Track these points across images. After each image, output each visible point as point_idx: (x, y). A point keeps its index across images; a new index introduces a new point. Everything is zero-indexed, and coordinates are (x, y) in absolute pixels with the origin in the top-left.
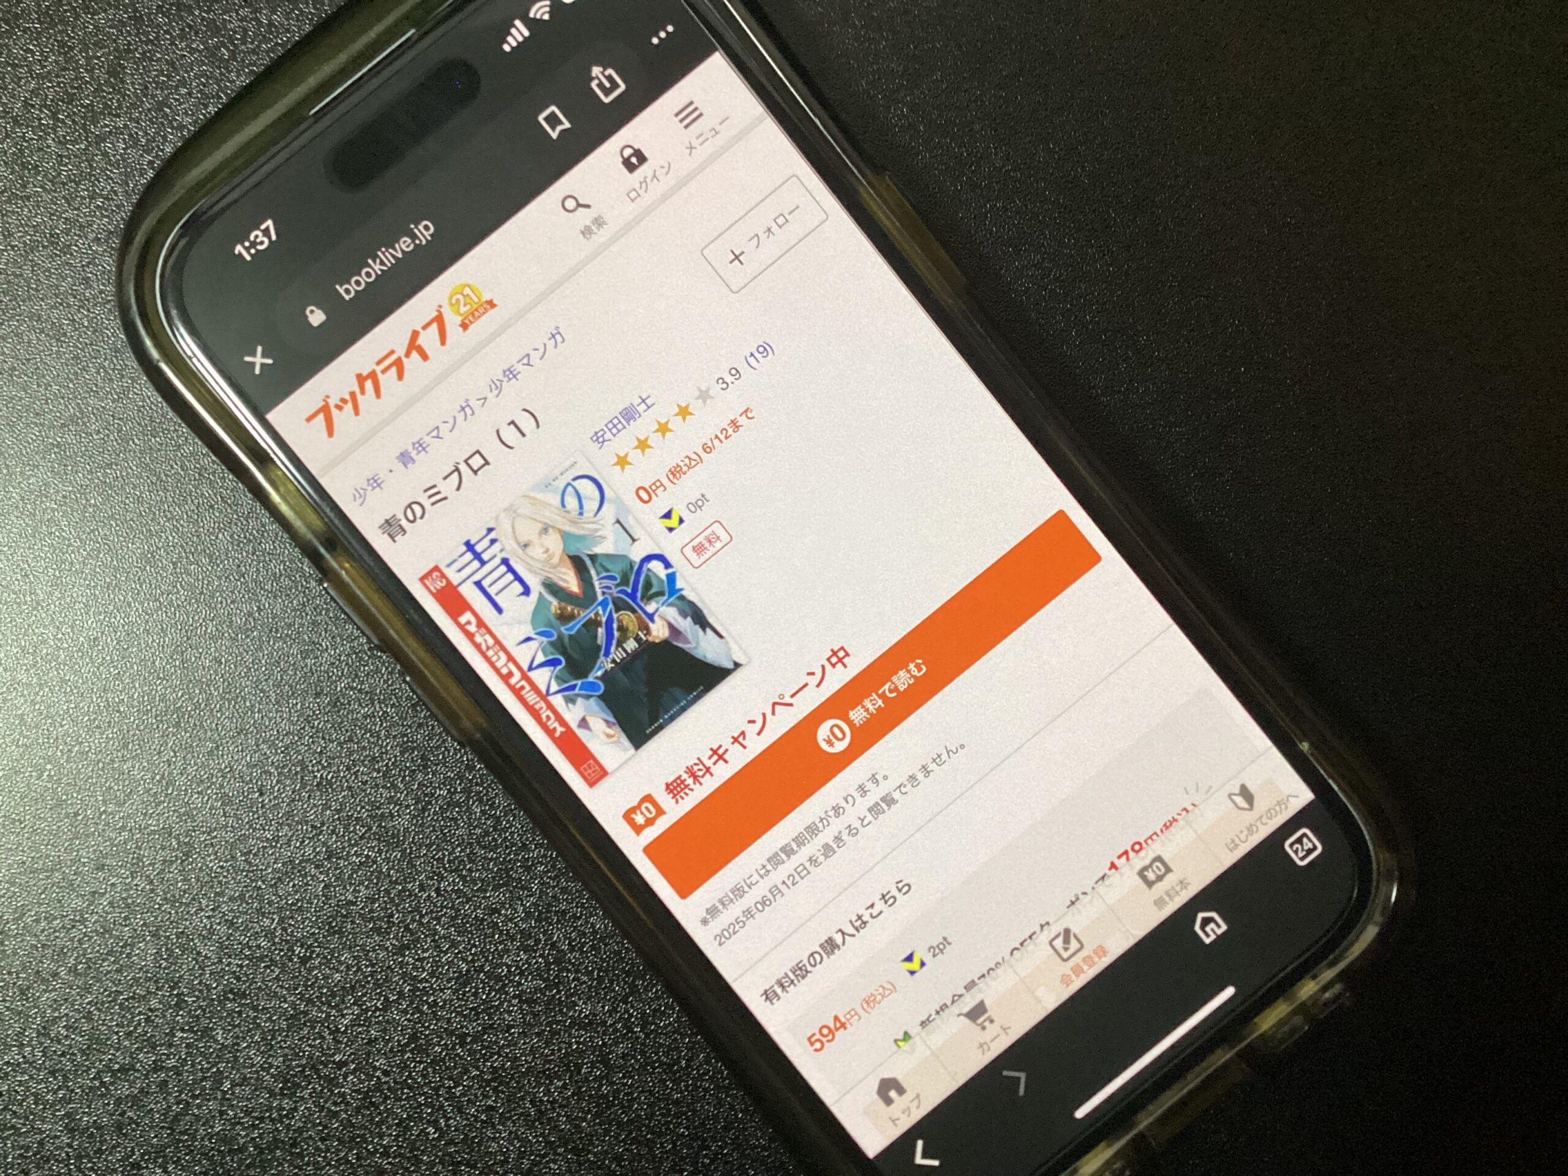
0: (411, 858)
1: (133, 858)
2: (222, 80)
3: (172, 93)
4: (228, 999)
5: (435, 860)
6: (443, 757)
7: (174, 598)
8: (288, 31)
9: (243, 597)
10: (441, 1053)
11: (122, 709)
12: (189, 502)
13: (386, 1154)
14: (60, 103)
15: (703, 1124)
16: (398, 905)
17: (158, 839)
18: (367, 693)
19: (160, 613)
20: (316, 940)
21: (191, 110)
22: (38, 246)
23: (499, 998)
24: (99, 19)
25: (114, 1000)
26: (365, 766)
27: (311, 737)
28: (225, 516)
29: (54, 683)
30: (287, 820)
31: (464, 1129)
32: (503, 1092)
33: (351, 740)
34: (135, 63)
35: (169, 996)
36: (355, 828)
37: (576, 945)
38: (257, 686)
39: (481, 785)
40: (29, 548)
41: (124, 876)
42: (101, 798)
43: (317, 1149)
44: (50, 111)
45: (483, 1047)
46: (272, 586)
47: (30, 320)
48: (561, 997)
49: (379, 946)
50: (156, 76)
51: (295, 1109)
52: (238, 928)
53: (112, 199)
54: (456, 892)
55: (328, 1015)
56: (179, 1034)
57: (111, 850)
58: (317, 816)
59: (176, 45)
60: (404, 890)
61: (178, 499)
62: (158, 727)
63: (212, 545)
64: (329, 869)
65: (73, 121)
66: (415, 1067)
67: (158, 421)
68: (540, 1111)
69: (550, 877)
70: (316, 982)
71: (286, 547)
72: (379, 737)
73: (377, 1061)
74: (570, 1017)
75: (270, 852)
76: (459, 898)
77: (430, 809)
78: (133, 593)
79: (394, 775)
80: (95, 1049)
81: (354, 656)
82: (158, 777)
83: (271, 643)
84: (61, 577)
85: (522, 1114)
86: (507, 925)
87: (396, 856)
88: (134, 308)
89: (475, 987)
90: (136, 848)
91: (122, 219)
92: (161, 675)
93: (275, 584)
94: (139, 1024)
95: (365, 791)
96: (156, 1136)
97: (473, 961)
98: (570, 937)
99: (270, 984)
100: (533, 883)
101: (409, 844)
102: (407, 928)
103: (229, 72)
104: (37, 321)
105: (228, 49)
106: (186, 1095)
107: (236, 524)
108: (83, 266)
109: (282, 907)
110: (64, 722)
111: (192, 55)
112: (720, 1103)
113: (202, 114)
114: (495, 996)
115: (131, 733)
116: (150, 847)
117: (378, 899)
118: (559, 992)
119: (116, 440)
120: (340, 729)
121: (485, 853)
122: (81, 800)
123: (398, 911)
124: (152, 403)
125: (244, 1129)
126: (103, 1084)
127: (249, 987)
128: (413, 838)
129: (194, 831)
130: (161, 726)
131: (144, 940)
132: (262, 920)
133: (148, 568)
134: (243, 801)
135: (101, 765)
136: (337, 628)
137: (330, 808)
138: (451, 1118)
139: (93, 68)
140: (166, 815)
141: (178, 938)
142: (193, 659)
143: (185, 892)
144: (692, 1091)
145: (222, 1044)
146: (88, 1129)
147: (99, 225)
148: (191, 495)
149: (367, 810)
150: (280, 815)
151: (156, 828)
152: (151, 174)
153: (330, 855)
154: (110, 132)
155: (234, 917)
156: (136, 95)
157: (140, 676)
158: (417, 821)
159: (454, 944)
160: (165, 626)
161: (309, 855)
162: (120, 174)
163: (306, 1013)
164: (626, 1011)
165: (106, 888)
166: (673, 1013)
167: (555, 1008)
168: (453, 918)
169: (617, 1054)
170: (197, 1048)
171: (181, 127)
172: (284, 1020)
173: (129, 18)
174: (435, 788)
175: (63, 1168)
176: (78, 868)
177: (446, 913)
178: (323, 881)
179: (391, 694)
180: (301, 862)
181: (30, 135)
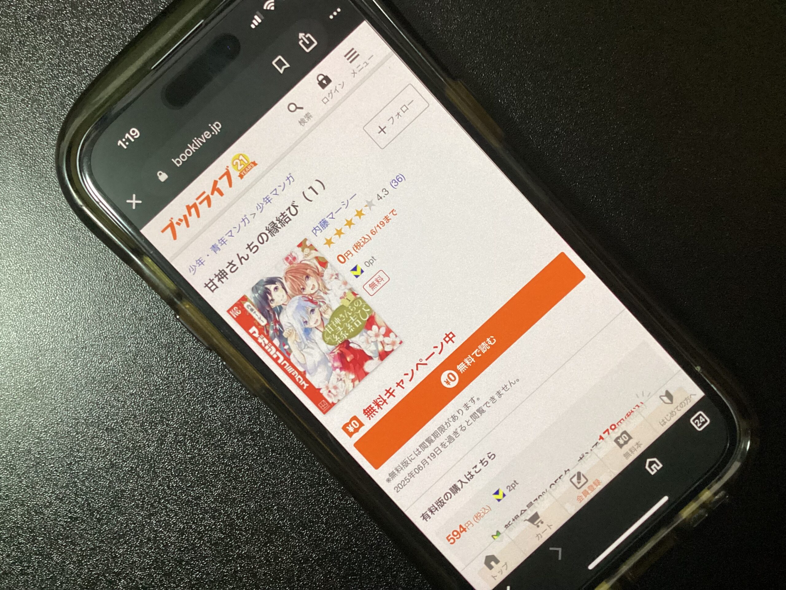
3: (34, 64)
4: (59, 539)
20: (105, 510)
45: (192, 568)
48: (232, 543)
56: (34, 556)
58: (106, 446)
60: (151, 485)
63: (53, 302)
69: (227, 481)
74: (237, 553)
75: (82, 463)
97: (186, 523)
99: (81, 532)
100: (218, 483)
101: (154, 461)
103: (65, 53)
117: (137, 489)
118: (231, 540)
131: (16, 507)
137: (113, 442)
141: (34, 506)
143: (38, 483)
145: (56, 562)
153: (112, 466)
155: (63, 497)
159: (176, 515)
164: (266, 551)
167: (228, 549)
172: (89, 550)
174: (167, 432)
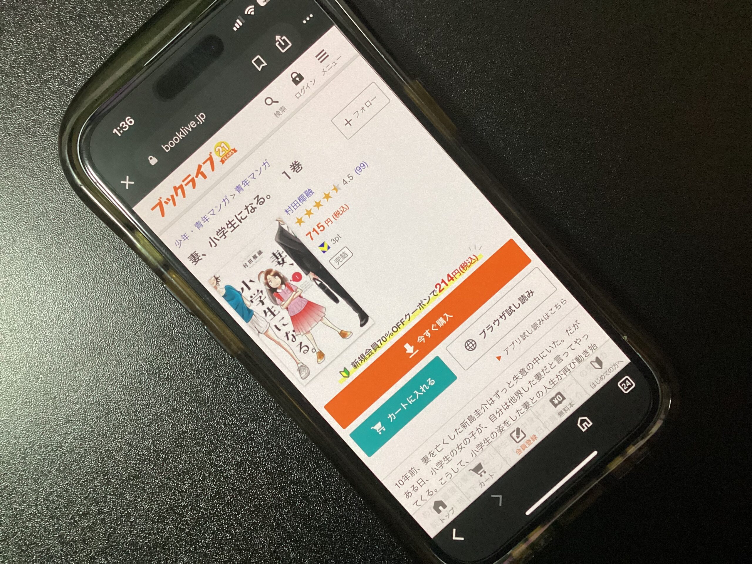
0: (212, 410)
1: (83, 417)
2: (102, 50)
5: (222, 410)
6: (224, 362)
7: (94, 295)
8: (131, 25)
9: (127, 292)
10: (230, 499)
11: (73, 348)
12: (99, 250)
13: (207, 547)
14: (27, 65)
15: (353, 526)
16: (206, 432)
17: (94, 407)
18: (187, 334)
19: (88, 302)
21: (88, 65)
22: (21, 133)
23: (257, 472)
24: (43, 24)
25: (78, 482)
26: (188, 368)
27: (162, 356)
28: (116, 255)
29: (41, 337)
30: (153, 395)
31: (243, 534)
32: (260, 516)
33: (180, 357)
34: (61, 44)
35: (103, 480)
36: (185, 397)
37: (290, 446)
38: (136, 334)
39: (242, 374)
40: (25, 275)
41: (79, 425)
42: (66, 389)
43: (176, 546)
44: (22, 69)
46: (140, 287)
47: (19, 168)
49: (199, 451)
50: (72, 50)
51: (165, 528)
52: (133, 446)
53: (54, 109)
54: (233, 425)
55: (178, 484)
56: (109, 497)
57: (72, 413)
59: (79, 35)
61: (93, 249)
62: (90, 355)
63: (110, 269)
64: (174, 417)
65: (34, 74)
66: (219, 506)
67: (82, 212)
68: (278, 523)
69: (276, 416)
70: (171, 469)
71: (145, 269)
72: (193, 355)
73: (201, 504)
74: (290, 480)
76: (235, 427)
77: (219, 387)
78: (75, 293)
79: (202, 372)
80: (70, 505)
81: (180, 318)
82: (92, 378)
83: (141, 314)
84: (41, 288)
85: (270, 525)
86: (258, 439)
87: (205, 409)
88: (68, 161)
89: (245, 468)
90: (84, 412)
91: (59, 118)
92: (91, 331)
93: (141, 286)
94: (90, 493)
95: (188, 380)
96: (101, 544)
98: (288, 443)
99: (150, 471)
100: (269, 418)
102: (211, 442)
103: (105, 46)
104: (22, 169)
105: (104, 36)
106: (114, 524)
107: (121, 259)
108: (42, 141)
109: (153, 436)
110: (47, 355)
111: (87, 39)
112: (361, 516)
113: (94, 67)
114: (254, 472)
115: (78, 359)
116: (90, 411)
117: (198, 430)
118: (283, 468)
119: (63, 222)
120: (175, 352)
121: (246, 406)
122: (57, 391)
123: (207, 435)
124: (78, 204)
125: (141, 539)
126: (75, 521)
127: (140, 473)
128: (212, 401)
129: (110, 403)
130: (92, 355)
132: (144, 442)
133: (81, 281)
134: (132, 387)
135: (65, 374)
136: (171, 305)
138: (237, 529)
139: (41, 48)
140: (97, 396)
141: (106, 452)
142: (105, 323)
143: (108, 431)
144: (348, 511)
145: (129, 500)
146: (70, 542)
147: (48, 122)
148: (99, 247)
149: (190, 389)
150: (150, 393)
151: (92, 402)
152: (72, 97)
153: (174, 410)
154: (51, 78)
156: (62, 60)
157: (81, 332)
158: (214, 393)
160: (91, 308)
161: (164, 411)
162: (57, 97)
163: (167, 484)
165: (71, 431)
166: (337, 476)
168: (233, 437)
169: (312, 496)
170: (118, 503)
171: (84, 73)
173: (57, 23)
175: (59, 561)
176: (57, 422)
177: (229, 435)
178: (172, 422)
179: (198, 334)
180: (161, 414)
181: (13, 81)
